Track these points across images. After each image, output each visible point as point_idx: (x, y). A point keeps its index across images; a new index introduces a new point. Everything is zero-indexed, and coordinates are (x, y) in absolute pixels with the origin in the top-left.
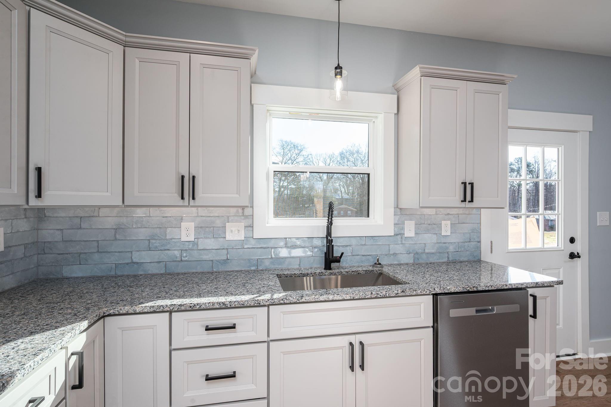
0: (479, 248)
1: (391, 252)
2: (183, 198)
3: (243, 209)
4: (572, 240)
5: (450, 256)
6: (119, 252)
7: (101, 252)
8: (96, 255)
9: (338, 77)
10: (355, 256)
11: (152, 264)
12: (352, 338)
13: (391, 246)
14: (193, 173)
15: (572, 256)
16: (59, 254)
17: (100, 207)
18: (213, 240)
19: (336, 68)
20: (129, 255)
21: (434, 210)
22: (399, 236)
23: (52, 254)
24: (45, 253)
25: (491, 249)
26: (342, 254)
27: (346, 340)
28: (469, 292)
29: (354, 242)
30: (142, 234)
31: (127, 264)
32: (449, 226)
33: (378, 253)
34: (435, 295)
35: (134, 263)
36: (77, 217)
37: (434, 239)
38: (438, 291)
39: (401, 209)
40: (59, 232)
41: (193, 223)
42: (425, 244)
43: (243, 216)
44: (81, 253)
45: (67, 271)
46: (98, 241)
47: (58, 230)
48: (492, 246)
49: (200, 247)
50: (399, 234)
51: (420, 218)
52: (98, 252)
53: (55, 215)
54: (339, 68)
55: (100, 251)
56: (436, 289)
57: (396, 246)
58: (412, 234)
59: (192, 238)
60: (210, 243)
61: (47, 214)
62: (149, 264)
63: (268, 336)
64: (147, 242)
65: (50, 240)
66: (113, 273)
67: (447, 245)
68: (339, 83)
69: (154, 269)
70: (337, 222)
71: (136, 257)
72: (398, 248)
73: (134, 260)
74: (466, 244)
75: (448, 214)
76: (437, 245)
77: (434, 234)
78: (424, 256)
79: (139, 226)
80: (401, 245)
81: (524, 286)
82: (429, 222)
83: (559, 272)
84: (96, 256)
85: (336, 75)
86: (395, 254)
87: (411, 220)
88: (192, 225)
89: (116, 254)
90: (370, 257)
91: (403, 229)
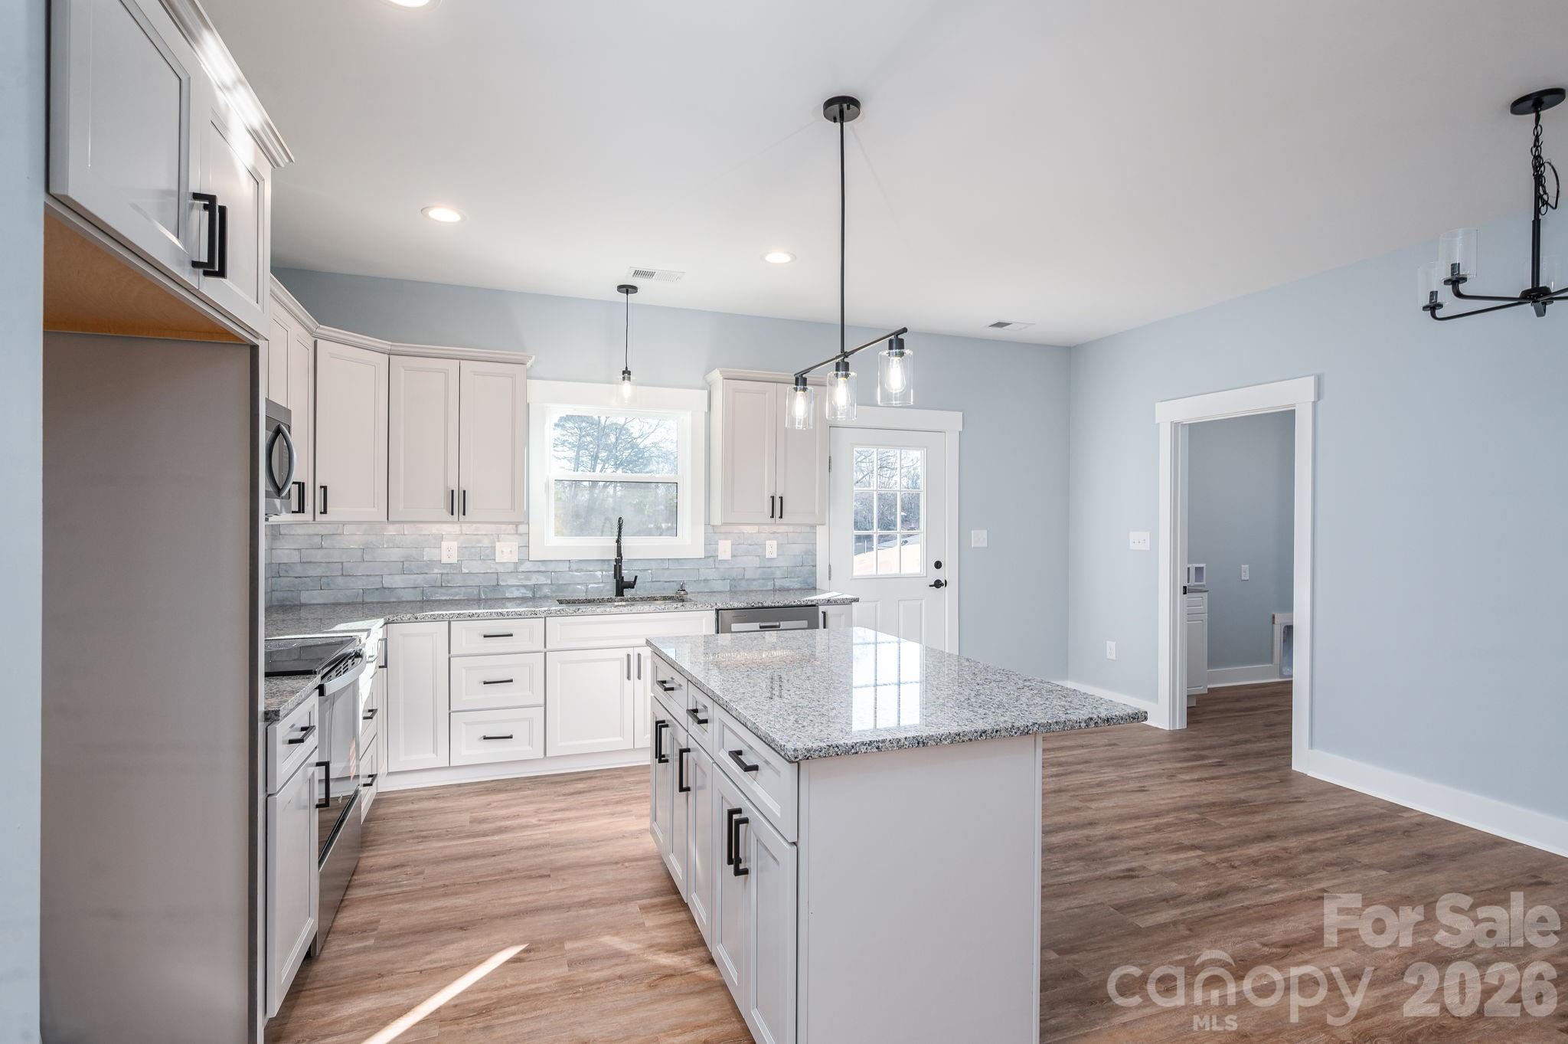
0: (814, 574)
1: (702, 578)
2: (452, 514)
3: (517, 526)
4: (938, 565)
5: (776, 584)
6: (367, 575)
7: (346, 576)
8: (340, 578)
9: (626, 381)
10: (655, 583)
11: (407, 590)
12: (630, 651)
13: (702, 571)
14: (463, 487)
15: (938, 584)
16: (296, 578)
17: (344, 524)
18: (480, 562)
19: (624, 372)
20: (378, 579)
21: (757, 527)
22: (711, 559)
23: (288, 577)
24: (280, 577)
25: (830, 574)
26: (636, 577)
27: (625, 651)
28: (753, 608)
29: (654, 565)
30: (395, 554)
31: (377, 589)
32: (776, 546)
33: (686, 579)
34: (717, 611)
35: (385, 588)
36: (318, 535)
37: (757, 562)
38: (720, 606)
39: (713, 526)
40: (297, 552)
41: (456, 543)
42: (744, 568)
43: (517, 533)
44: (322, 577)
45: (305, 597)
46: (342, 563)
47: (295, 549)
48: (830, 572)
49: (465, 570)
50: (711, 556)
51: (739, 537)
52: (342, 575)
53: (293, 532)
54: (626, 372)
55: (344, 574)
56: (718, 604)
57: (707, 570)
58: (728, 556)
59: (454, 560)
60: (476, 567)
61: (282, 532)
62: (403, 590)
63: (545, 647)
64: (401, 565)
65: (285, 561)
66: (360, 600)
67: (773, 569)
68: (627, 388)
69: (407, 595)
70: (626, 541)
71: (388, 582)
72: (712, 574)
73: (385, 586)
74: (798, 569)
75: (775, 532)
76: (760, 570)
77: (756, 556)
78: (743, 583)
79: (391, 545)
80: (714, 570)
81: (814, 603)
82: (749, 542)
83: (921, 605)
84: (340, 581)
85: (624, 379)
86: (706, 581)
87: (726, 539)
88: (454, 545)
89: (364, 578)
90: (675, 584)
91: (716, 550)
